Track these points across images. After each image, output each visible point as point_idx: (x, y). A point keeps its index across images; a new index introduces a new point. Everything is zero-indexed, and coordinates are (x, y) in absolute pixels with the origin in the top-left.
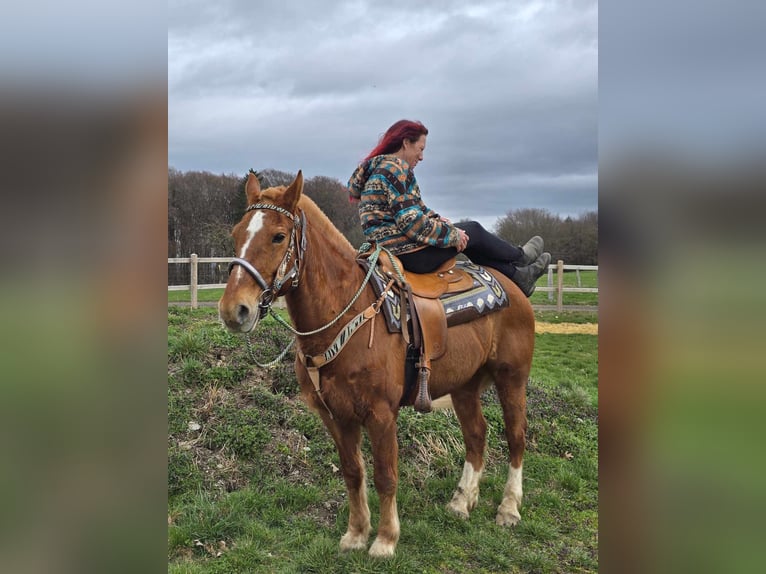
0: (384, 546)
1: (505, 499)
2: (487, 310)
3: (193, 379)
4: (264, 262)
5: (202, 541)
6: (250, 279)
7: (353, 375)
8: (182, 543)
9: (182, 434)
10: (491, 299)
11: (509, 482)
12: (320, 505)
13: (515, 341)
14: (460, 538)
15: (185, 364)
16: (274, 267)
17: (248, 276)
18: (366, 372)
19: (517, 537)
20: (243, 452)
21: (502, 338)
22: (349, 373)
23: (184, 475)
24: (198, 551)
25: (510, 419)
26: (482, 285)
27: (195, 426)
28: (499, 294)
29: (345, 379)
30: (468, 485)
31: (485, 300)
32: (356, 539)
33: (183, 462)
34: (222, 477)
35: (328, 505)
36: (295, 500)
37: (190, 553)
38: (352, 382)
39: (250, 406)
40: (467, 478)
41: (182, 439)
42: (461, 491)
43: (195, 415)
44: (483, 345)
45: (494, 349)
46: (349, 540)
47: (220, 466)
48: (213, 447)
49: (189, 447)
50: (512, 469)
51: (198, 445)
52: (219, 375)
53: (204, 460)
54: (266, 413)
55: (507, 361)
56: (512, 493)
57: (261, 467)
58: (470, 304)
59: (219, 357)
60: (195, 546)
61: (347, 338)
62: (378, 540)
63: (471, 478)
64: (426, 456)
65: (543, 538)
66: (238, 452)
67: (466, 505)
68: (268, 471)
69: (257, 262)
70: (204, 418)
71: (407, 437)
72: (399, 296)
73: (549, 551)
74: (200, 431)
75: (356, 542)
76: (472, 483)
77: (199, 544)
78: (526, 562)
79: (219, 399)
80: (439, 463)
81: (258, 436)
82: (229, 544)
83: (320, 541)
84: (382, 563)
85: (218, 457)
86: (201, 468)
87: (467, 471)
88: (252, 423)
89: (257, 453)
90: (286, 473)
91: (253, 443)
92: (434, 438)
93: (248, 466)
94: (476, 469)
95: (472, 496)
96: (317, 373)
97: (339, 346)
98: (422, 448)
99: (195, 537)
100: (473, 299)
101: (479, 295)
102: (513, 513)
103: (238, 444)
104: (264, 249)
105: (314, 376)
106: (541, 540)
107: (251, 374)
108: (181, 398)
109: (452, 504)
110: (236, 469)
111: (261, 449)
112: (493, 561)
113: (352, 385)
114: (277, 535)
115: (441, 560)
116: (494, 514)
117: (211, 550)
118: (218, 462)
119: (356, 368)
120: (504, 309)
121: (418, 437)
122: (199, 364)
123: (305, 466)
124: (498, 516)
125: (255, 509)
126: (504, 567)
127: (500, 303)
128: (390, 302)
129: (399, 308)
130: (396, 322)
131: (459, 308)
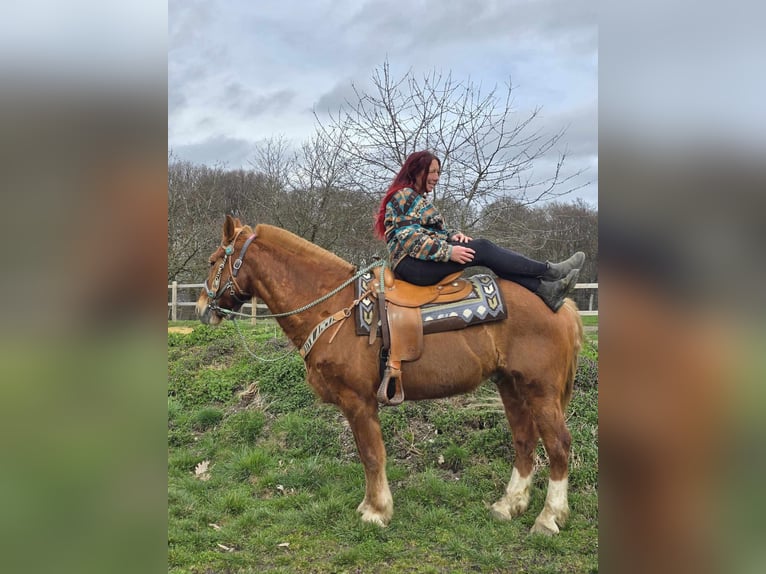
1: (544, 510)
2: (476, 320)
22: (316, 363)
26: (478, 297)
28: (493, 306)
29: (315, 369)
31: (475, 311)
40: (514, 484)
45: (502, 356)
55: (518, 370)
58: (453, 314)
60: (277, 489)
72: (374, 304)
87: (514, 476)
94: (523, 475)
101: (469, 307)
109: (494, 505)
127: (495, 314)
128: (363, 309)
129: (371, 314)
130: (366, 326)
131: (440, 317)
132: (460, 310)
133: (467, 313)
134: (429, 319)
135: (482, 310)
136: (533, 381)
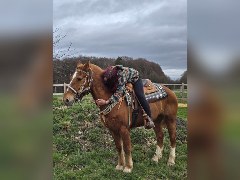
0: (128, 169)
1: (170, 158)
2: (160, 99)
3: (81, 119)
4: (76, 86)
5: (77, 166)
6: (71, 91)
7: (114, 118)
8: (70, 165)
9: (76, 135)
10: (161, 95)
11: (171, 152)
12: (113, 157)
13: (170, 108)
14: (153, 169)
15: (79, 115)
16: (79, 88)
17: (70, 90)
18: (117, 117)
19: (172, 169)
20: (93, 140)
21: (165, 107)
22: (112, 117)
23: (75, 147)
24: (75, 168)
25: (170, 133)
26: (159, 91)
27: (80, 133)
28: (164, 94)
29: (111, 119)
30: (158, 153)
31: (159, 95)
32: (120, 167)
33: (75, 143)
34: (86, 148)
35: (115, 157)
36: (106, 155)
37: (73, 169)
38: (113, 120)
39: (96, 127)
40: (158, 151)
41: (76, 136)
42: (156, 154)
43: (80, 129)
44: (159, 109)
45: (163, 110)
46: (118, 167)
47: (86, 144)
48: (85, 139)
49: (78, 139)
50: (172, 148)
51: (80, 138)
52: (88, 118)
53: (81, 142)
54: (101, 129)
55: (167, 114)
56: (172, 156)
57: (98, 145)
58: (154, 97)
59: (90, 113)
60: (74, 167)
61: (113, 107)
62: (126, 167)
63: (159, 151)
64: (149, 144)
65: (180, 170)
66: (91, 140)
67: (157, 159)
68: (100, 146)
69: (73, 87)
70: (83, 130)
71: (143, 138)
72: (131, 95)
73: (181, 174)
74: (81, 134)
75: (120, 168)
76: (159, 152)
77: (76, 166)
78: (172, 177)
79: (88, 125)
80: (152, 146)
81: (98, 136)
82: (84, 167)
83: (109, 167)
84: (126, 174)
85: (86, 142)
86: (80, 145)
87: (158, 149)
88: (96, 132)
89: (97, 141)
90: (105, 147)
91: (96, 138)
92: (152, 139)
93: (94, 145)
94: (161, 148)
95: (159, 156)
96: (104, 117)
97: (110, 109)
98: (148, 141)
99: (75, 164)
100: (155, 95)
101: (157, 94)
102: (172, 162)
103: (91, 138)
104: (75, 82)
105: (103, 118)
106: (179, 171)
107: (98, 118)
108: (77, 124)
109: (153, 159)
110: (90, 146)
111: (98, 140)
112: (161, 176)
113: (113, 121)
114: (99, 165)
115: (145, 174)
116: (166, 162)
117: (79, 168)
118: (85, 143)
119: (115, 116)
120: (166, 98)
121: (147, 138)
122: (83, 115)
123: (111, 145)
124: (168, 163)
125: (94, 157)
126: (164, 178)
127: (165, 96)
128: (128, 97)
129: (131, 98)
131: (150, 98)
133: (158, 96)
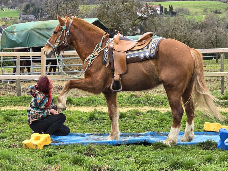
16: (55, 41)
26: (148, 48)
28: (152, 53)
31: (145, 54)
127: (152, 56)
128: (105, 53)
129: (108, 55)
130: (106, 60)
131: (132, 56)
132: (139, 54)
133: (142, 55)
134: (128, 57)
135: (147, 54)
136: (169, 84)
